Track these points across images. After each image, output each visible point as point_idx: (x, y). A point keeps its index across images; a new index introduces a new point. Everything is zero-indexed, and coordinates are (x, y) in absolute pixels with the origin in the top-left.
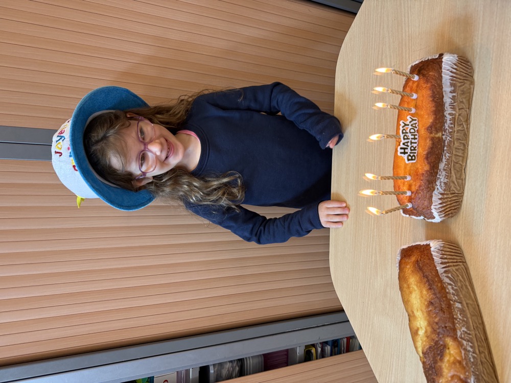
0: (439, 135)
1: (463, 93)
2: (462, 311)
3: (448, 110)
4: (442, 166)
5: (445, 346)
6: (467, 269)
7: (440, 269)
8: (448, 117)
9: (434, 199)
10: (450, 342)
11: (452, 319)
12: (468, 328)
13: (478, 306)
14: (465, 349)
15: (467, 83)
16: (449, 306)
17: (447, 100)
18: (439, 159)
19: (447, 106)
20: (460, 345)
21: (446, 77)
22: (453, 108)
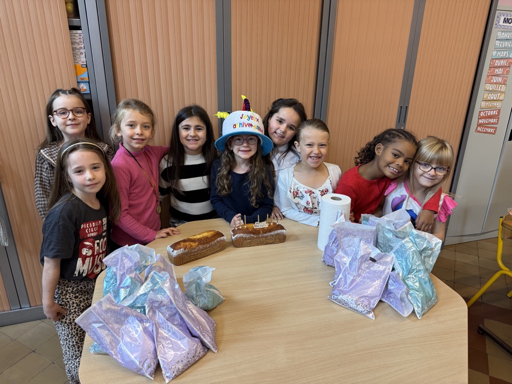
0: (261, 232)
1: (275, 239)
2: (206, 248)
3: (269, 234)
4: (252, 235)
5: (195, 242)
6: (217, 252)
7: (219, 239)
8: (267, 234)
9: (241, 234)
10: (197, 243)
11: (204, 244)
12: (201, 250)
13: (207, 256)
14: (195, 248)
15: (278, 240)
16: (208, 242)
17: (273, 233)
18: (254, 234)
19: (270, 233)
20: (197, 246)
21: (279, 231)
22: (270, 236)
